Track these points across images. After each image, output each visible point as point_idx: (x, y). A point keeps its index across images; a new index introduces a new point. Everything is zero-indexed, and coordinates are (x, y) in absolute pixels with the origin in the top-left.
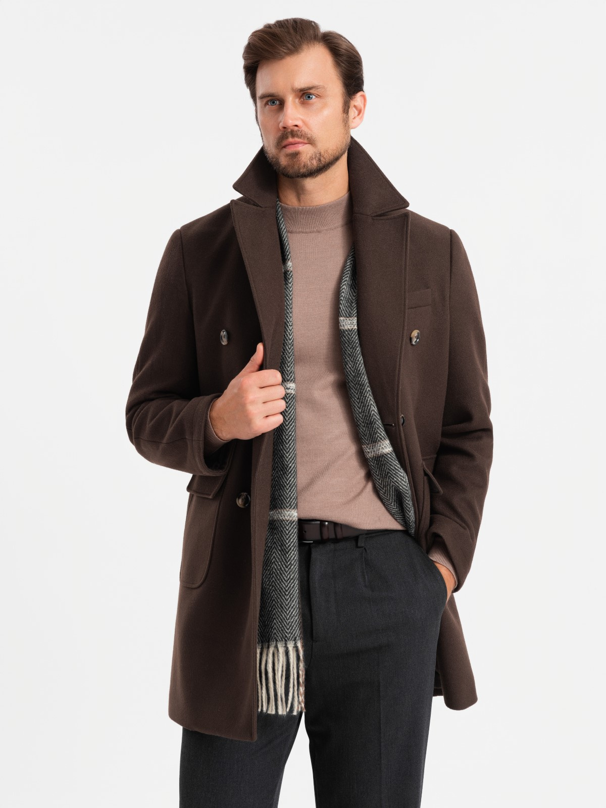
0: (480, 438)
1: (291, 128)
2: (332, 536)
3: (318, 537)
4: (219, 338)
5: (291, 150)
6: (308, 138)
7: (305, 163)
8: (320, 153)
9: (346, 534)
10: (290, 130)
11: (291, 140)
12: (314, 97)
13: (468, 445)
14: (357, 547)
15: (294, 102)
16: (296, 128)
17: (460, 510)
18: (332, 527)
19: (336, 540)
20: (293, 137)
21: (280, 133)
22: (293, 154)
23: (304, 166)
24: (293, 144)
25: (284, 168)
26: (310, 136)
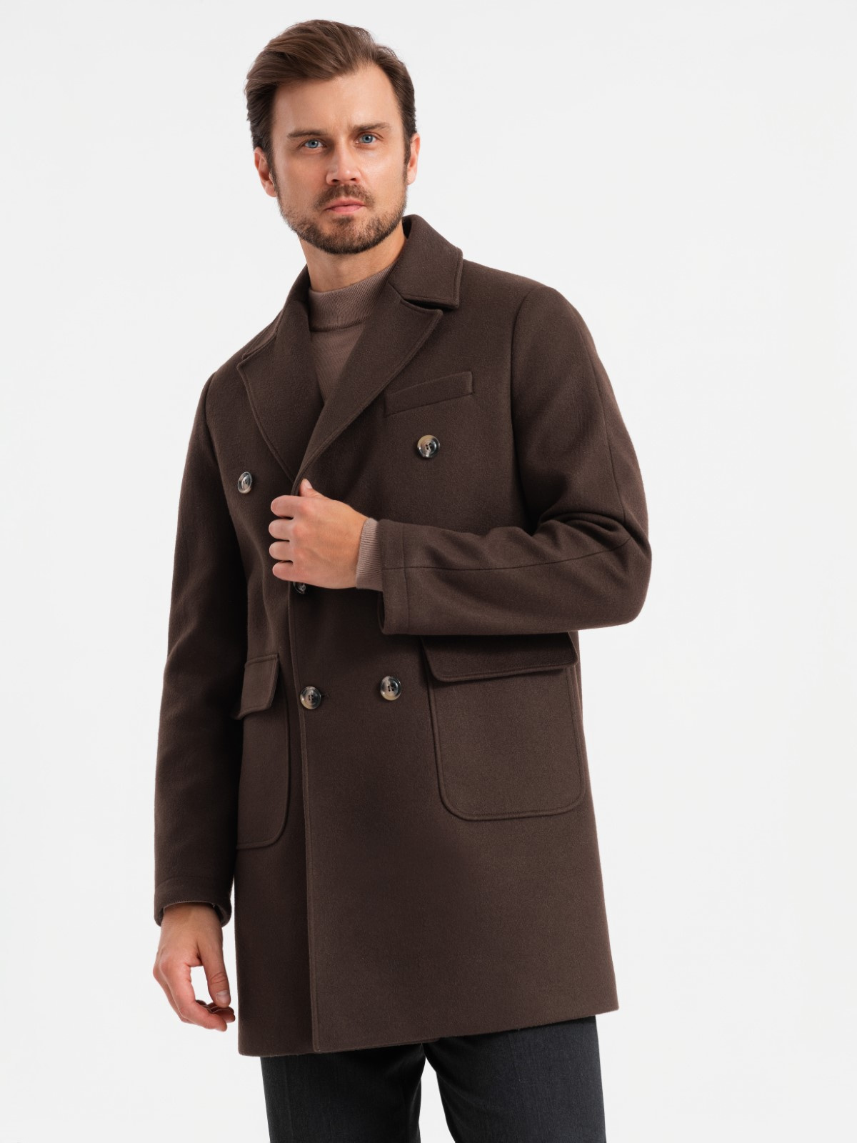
1: (345, 180)
5: (341, 213)
6: (367, 198)
7: (360, 233)
8: (379, 220)
10: (343, 185)
11: (343, 199)
12: (374, 139)
15: (348, 144)
16: (352, 183)
20: (347, 194)
21: (325, 189)
22: (343, 219)
23: (360, 238)
24: (346, 205)
25: (328, 239)
26: (368, 194)
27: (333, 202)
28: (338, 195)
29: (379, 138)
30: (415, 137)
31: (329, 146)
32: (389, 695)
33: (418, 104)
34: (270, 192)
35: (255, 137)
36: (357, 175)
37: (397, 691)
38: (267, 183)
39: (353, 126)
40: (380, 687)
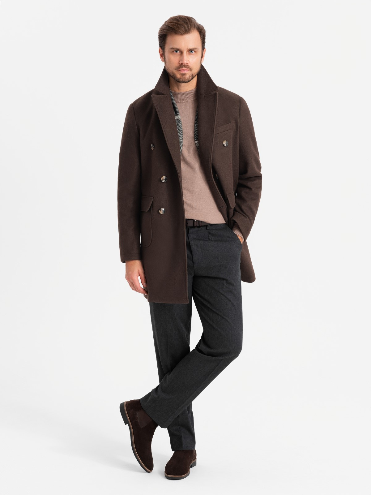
0: (254, 180)
1: (185, 63)
2: (198, 225)
3: (192, 225)
4: (151, 147)
5: (183, 72)
8: (193, 74)
9: (203, 225)
11: (184, 68)
12: (194, 52)
13: (250, 184)
14: (207, 229)
15: (186, 53)
17: (245, 211)
18: (198, 222)
19: (199, 227)
20: (185, 67)
21: (179, 65)
22: (183, 74)
23: (187, 79)
24: (184, 70)
25: (178, 79)
26: (191, 68)
27: (181, 69)
28: (182, 67)
30: (204, 50)
31: (182, 53)
33: (206, 40)
34: (162, 61)
35: (160, 45)
36: (188, 62)
38: (162, 58)
39: (188, 49)
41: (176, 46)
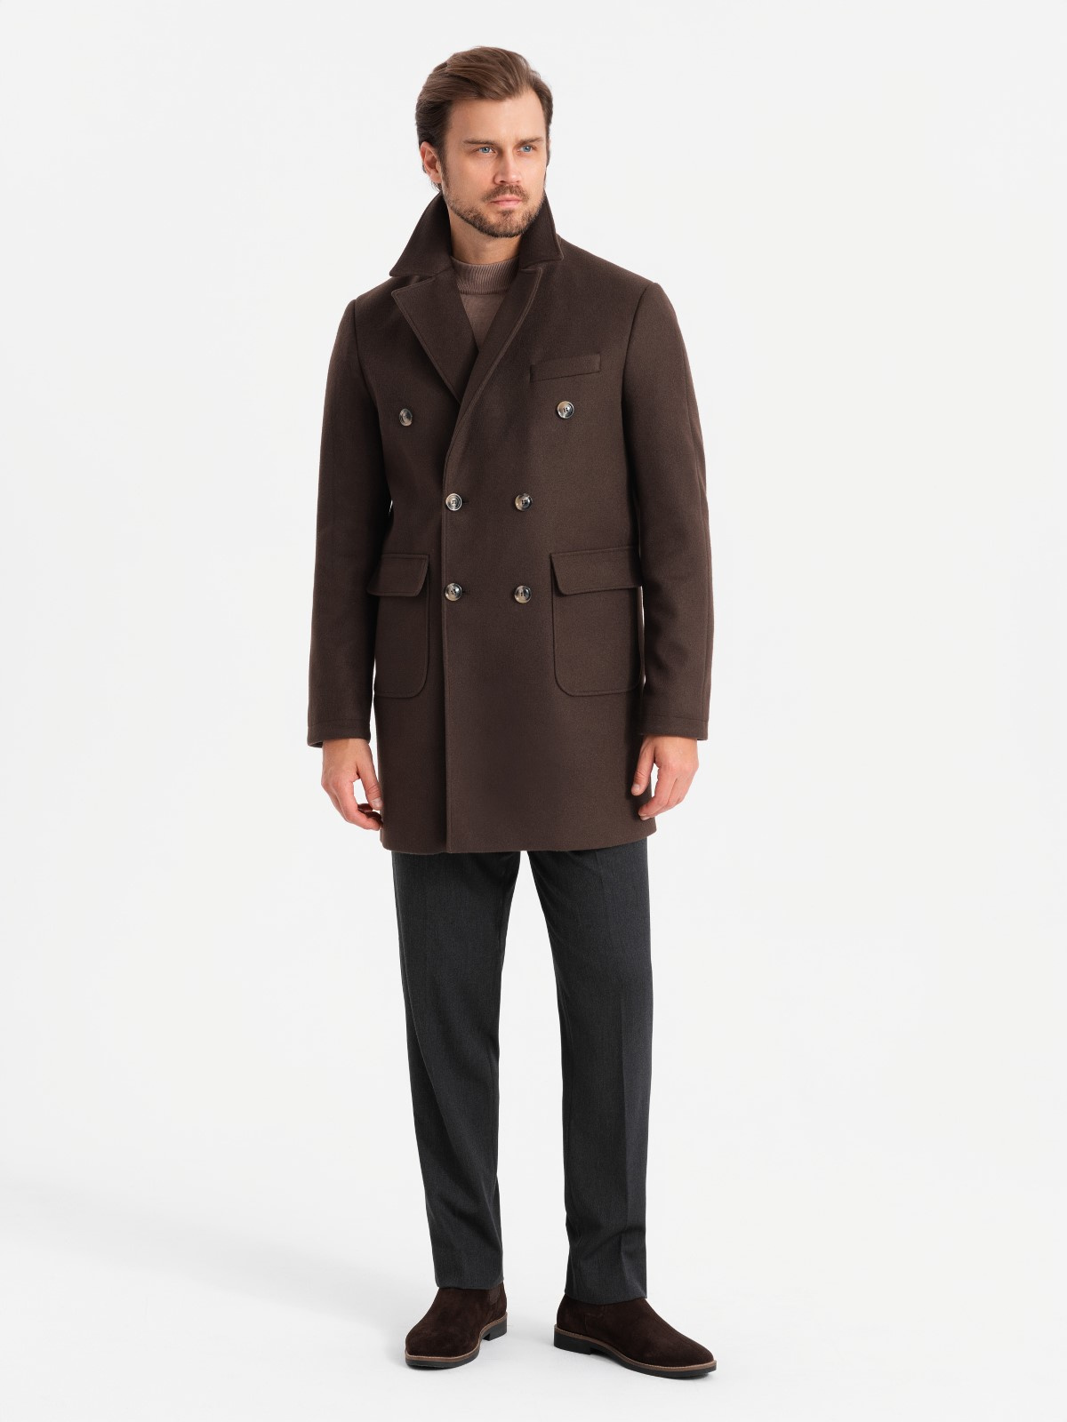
1: (511, 182)
6: (524, 195)
7: (517, 222)
8: (529, 212)
10: (508, 185)
11: (508, 196)
12: (531, 148)
15: (513, 151)
16: (515, 184)
20: (511, 193)
21: (493, 187)
22: (506, 211)
23: (517, 226)
24: (508, 201)
25: (491, 226)
26: (524, 191)
27: (499, 198)
28: (504, 193)
29: (535, 149)
31: (500, 153)
32: (520, 599)
36: (520, 178)
37: (527, 596)
39: (519, 139)
40: (514, 592)
41: (483, 135)
